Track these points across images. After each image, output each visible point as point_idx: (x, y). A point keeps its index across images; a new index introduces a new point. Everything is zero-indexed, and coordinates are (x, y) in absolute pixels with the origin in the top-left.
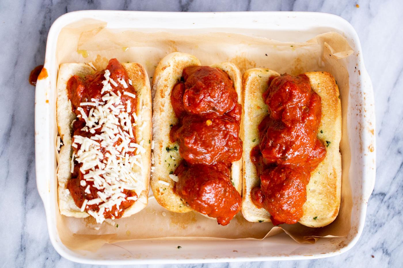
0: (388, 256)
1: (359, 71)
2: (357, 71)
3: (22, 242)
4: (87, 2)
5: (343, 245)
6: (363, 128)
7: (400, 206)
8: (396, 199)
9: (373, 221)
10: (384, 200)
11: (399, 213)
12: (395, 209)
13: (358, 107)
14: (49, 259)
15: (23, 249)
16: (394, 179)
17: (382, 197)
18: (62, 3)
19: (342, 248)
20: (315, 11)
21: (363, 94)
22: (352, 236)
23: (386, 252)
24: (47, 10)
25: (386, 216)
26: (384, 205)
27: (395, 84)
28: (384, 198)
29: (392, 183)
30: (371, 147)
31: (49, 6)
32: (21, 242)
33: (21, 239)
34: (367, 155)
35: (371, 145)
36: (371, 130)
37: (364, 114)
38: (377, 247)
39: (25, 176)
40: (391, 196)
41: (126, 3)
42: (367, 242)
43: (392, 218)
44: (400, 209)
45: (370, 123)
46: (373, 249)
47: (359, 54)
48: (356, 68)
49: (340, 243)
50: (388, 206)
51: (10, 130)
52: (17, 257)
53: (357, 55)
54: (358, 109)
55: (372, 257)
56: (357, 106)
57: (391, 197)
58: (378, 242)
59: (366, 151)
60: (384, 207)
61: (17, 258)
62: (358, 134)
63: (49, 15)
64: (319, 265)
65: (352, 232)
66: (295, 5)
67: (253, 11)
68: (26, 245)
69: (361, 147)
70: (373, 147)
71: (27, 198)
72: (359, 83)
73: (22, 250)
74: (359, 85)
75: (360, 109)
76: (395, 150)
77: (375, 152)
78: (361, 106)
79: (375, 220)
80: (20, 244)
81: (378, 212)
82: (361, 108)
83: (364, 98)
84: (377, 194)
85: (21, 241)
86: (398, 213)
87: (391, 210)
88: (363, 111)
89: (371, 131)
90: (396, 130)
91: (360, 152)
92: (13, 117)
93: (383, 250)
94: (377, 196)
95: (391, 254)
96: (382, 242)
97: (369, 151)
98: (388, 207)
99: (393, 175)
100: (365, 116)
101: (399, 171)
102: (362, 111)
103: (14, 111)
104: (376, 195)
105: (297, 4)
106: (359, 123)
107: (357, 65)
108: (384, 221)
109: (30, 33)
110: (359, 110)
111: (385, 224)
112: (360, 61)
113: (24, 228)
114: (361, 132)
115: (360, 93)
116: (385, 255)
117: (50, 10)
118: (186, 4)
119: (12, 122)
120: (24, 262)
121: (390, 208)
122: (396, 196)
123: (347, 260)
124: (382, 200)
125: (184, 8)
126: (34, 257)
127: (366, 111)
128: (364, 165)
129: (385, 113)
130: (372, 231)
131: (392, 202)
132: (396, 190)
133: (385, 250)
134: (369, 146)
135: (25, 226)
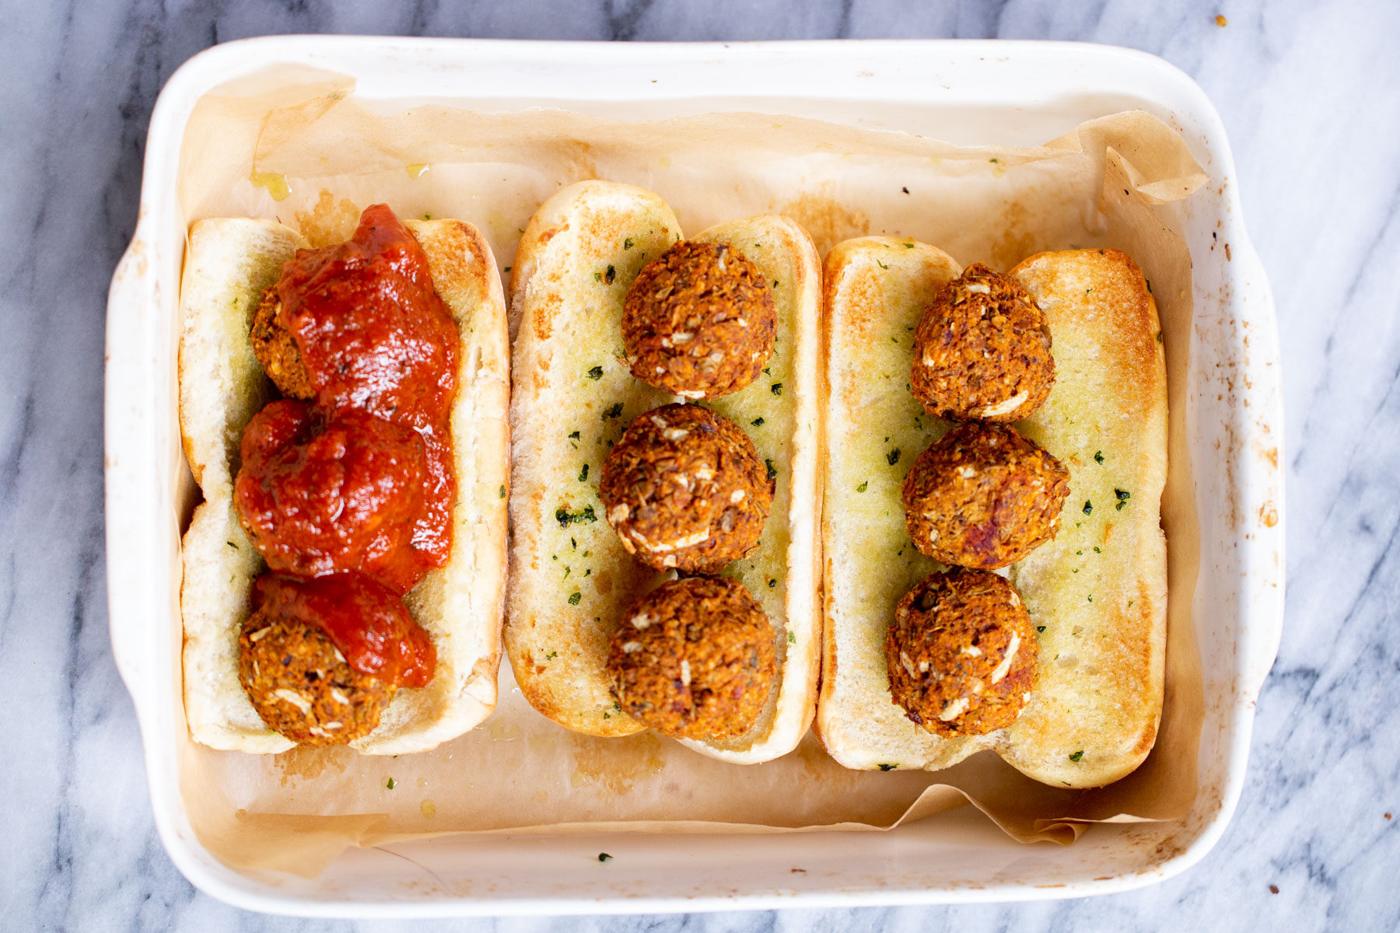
0: (1325, 888)
1: (1226, 246)
2: (1220, 247)
3: (61, 841)
4: (284, 9)
5: (1170, 849)
6: (1242, 444)
7: (1368, 712)
8: (1354, 688)
9: (1274, 766)
10: (1314, 693)
11: (1366, 738)
12: (1350, 725)
13: (1222, 373)
14: (153, 896)
15: (62, 862)
16: (1346, 620)
17: (1304, 684)
18: (199, 10)
19: (1169, 858)
20: (1074, 37)
21: (1239, 325)
22: (1200, 818)
23: (1321, 876)
24: (147, 36)
25: (1320, 750)
26: (1313, 709)
27: (1352, 291)
28: (1312, 685)
29: (1340, 634)
30: (1265, 513)
31: (155, 19)
32: (58, 840)
33: (56, 830)
34: (1253, 537)
35: (1270, 501)
36: (1266, 449)
37: (1245, 394)
38: (1290, 855)
39: (71, 609)
40: (1336, 680)
41: (420, 9)
42: (1253, 840)
43: (1342, 755)
44: (1368, 726)
45: (1265, 426)
46: (1274, 862)
47: (1225, 186)
48: (1215, 235)
49: (1161, 844)
50: (1326, 714)
51: (18, 451)
52: (43, 892)
53: (1221, 192)
54: (1222, 379)
55: (1270, 893)
56: (1221, 369)
57: (1338, 683)
58: (1292, 840)
59: (1252, 523)
60: (1312, 718)
61: (42, 895)
62: (1224, 465)
63: (154, 52)
64: (1089, 918)
65: (1201, 803)
66: (1004, 16)
67: (860, 37)
68: (75, 850)
69: (1233, 511)
70: (1275, 511)
71: (76, 686)
72: (1227, 286)
73: (60, 868)
74: (1227, 295)
75: (1231, 380)
76: (1351, 520)
77: (1280, 528)
78: (1233, 368)
79: (1283, 762)
80: (53, 844)
81: (1291, 733)
82: (1235, 376)
83: (1245, 341)
84: (1289, 674)
85: (56, 834)
86: (1360, 737)
87: (1337, 728)
88: (1239, 383)
89: (1268, 455)
90: (1354, 452)
91: (1230, 526)
92: (28, 408)
93: (1310, 866)
94: (1289, 681)
95: (1335, 882)
96: (1307, 840)
97: (1261, 524)
98: (1328, 717)
99: (1343, 608)
100: (1249, 401)
101: (1363, 593)
102: (1236, 385)
103: (33, 384)
104: (1284, 676)
105: (1010, 13)
106: (1227, 427)
107: (1219, 224)
108: (1311, 766)
109: (86, 116)
110: (1226, 382)
111: (1317, 780)
112: (1229, 210)
113: (65, 790)
114: (1234, 457)
115: (1228, 323)
116: (1316, 884)
117: (157, 35)
118: (628, 16)
119: (27, 423)
120: (67, 909)
121: (1333, 720)
122: (1355, 679)
123: (1184, 903)
124: (1308, 694)
125: (622, 28)
126: (102, 890)
127: (1249, 385)
128: (1245, 574)
129: (1317, 391)
130: (1272, 800)
131: (1341, 700)
132: (1356, 660)
133: (1316, 868)
134: (1261, 506)
135: (69, 783)
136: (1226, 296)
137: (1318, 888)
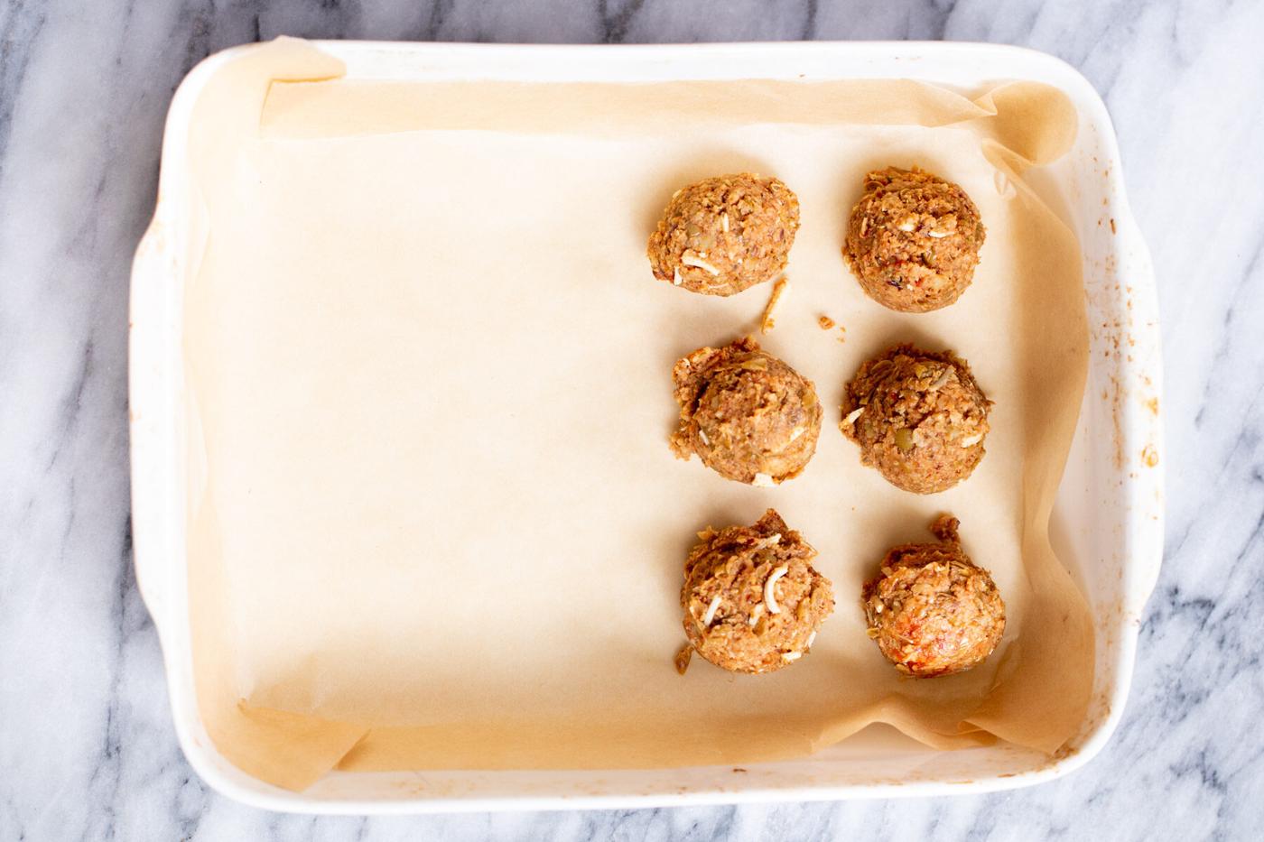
0: (1217, 792)
1: (1112, 221)
2: (1106, 221)
3: (111, 731)
4: (318, 5)
5: (1067, 750)
6: (1126, 395)
7: (1257, 639)
8: (1245, 618)
9: (1174, 684)
10: (1210, 621)
11: (1254, 661)
12: (1241, 650)
13: (1109, 333)
15: (112, 749)
16: (1239, 558)
17: (1202, 613)
18: (243, 5)
19: (1065, 758)
20: (1010, 42)
21: (1123, 290)
22: (1092, 722)
23: (1213, 781)
24: (198, 27)
25: (1214, 671)
26: (1209, 636)
28: (1209, 614)
29: (1233, 570)
30: (1148, 454)
31: (206, 13)
32: (108, 730)
33: (107, 722)
34: (1137, 476)
35: (1151, 445)
36: (1148, 399)
37: (1126, 350)
38: (1186, 764)
39: (123, 529)
40: (1230, 610)
41: (437, 8)
42: (1155, 749)
43: (1233, 676)
44: (1257, 651)
45: (1147, 379)
46: (1172, 768)
47: (1110, 169)
50: (1220, 639)
51: (79, 389)
52: (95, 775)
53: (1107, 173)
54: (1109, 338)
56: (1107, 328)
57: (1232, 612)
58: (1188, 749)
59: (1135, 464)
60: (1207, 643)
61: (93, 779)
62: (1111, 413)
63: (204, 41)
65: (1094, 709)
66: (949, 23)
67: (821, 39)
68: (122, 739)
69: (1119, 453)
70: (1155, 453)
71: (126, 596)
72: (1112, 256)
73: (109, 755)
74: (1113, 264)
75: (1117, 338)
76: (1245, 470)
77: (1159, 469)
78: (1118, 328)
79: (1182, 681)
80: (104, 735)
81: (1189, 656)
82: (1120, 334)
83: (1129, 304)
84: (1189, 604)
85: (106, 726)
86: (1249, 661)
87: (1229, 652)
88: (1124, 341)
89: (1150, 404)
90: (1250, 410)
91: (1116, 466)
92: (88, 351)
93: (1204, 772)
94: (1188, 610)
95: (1226, 786)
96: (1202, 749)
97: (1144, 464)
98: (1222, 642)
99: (1237, 547)
100: (1132, 357)
101: (1255, 534)
102: (1121, 343)
103: (92, 331)
104: (1184, 605)
106: (1113, 380)
107: (1105, 202)
108: (1207, 684)
109: (143, 96)
110: (1112, 340)
111: (1212, 696)
112: (1114, 190)
113: (115, 687)
114: (1120, 406)
115: (1114, 288)
116: (1208, 788)
117: (207, 26)
118: (620, 17)
119: (87, 365)
120: (115, 791)
121: (1226, 645)
122: (1246, 609)
123: (1094, 803)
124: (1205, 621)
125: (614, 27)
126: (147, 775)
127: (1132, 343)
128: (1130, 509)
129: (1218, 356)
130: (1171, 713)
131: (1233, 628)
132: (1247, 593)
133: (1209, 774)
134: (1143, 449)
135: (119, 681)
136: (1111, 264)
137: (1210, 791)
